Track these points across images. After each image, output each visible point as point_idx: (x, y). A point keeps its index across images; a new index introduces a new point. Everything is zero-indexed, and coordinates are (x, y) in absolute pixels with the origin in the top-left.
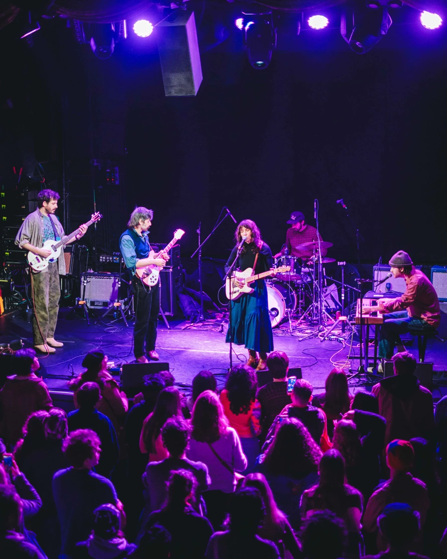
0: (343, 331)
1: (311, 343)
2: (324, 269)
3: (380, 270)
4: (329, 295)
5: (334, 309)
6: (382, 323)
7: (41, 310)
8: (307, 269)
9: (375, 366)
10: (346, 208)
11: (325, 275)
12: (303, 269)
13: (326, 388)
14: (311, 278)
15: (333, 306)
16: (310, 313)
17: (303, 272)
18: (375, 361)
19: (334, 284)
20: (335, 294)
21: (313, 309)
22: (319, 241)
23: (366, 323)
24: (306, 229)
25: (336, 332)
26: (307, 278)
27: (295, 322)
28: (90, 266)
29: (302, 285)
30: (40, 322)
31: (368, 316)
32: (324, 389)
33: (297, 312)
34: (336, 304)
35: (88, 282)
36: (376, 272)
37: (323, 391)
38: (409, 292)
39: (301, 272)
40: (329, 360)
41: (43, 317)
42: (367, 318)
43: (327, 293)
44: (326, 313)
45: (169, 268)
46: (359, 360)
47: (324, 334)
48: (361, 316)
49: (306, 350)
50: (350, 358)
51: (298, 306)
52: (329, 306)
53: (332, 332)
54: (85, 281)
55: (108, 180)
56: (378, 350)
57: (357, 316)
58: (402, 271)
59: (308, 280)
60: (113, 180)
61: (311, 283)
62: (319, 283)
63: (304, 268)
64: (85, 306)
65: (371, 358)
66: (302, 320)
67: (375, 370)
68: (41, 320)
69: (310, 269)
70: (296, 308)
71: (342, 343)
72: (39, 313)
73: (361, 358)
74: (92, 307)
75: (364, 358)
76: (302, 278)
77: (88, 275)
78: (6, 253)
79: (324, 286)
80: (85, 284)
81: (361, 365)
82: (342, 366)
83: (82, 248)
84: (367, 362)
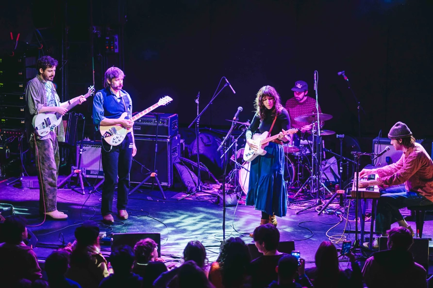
0: (342, 205)
1: (308, 216)
2: (323, 142)
3: (380, 143)
4: (329, 168)
5: (333, 182)
6: (379, 197)
7: (48, 177)
8: (306, 142)
9: (371, 240)
10: (348, 80)
11: (324, 147)
12: (301, 141)
13: (316, 262)
14: (310, 150)
15: (332, 179)
16: (308, 186)
17: (302, 144)
18: (371, 236)
19: (334, 157)
20: (335, 168)
21: (311, 181)
22: (318, 114)
23: (362, 196)
24: (306, 100)
25: (334, 205)
26: (306, 151)
27: (292, 194)
28: (87, 135)
29: (300, 157)
30: (49, 189)
31: (364, 190)
32: (314, 264)
33: (295, 185)
34: (335, 177)
35: (84, 150)
36: (376, 145)
37: (314, 265)
38: (407, 166)
39: (300, 144)
40: (325, 234)
41: (51, 184)
42: (363, 192)
43: (327, 166)
44: (325, 187)
45: (167, 138)
46: (355, 235)
47: (321, 207)
48: (357, 189)
49: (303, 224)
50: (346, 232)
51: (296, 179)
52: (328, 179)
53: (330, 205)
54: (81, 150)
55: (107, 47)
56: (374, 224)
57: (353, 189)
58: (401, 142)
59: (307, 153)
60: (112, 48)
61: (310, 155)
62: (318, 155)
63: (303, 140)
64: (81, 175)
65: (368, 233)
66: (300, 192)
67: (371, 244)
68: (50, 187)
69: (309, 142)
70: (294, 181)
71: (339, 217)
72: (47, 180)
73: (356, 232)
74: (88, 176)
75: (359, 232)
76: (300, 150)
77: (83, 144)
78: (3, 120)
79: (323, 159)
80: (81, 153)
81: (356, 239)
82: (338, 240)
83: (78, 115)
84: (362, 237)
